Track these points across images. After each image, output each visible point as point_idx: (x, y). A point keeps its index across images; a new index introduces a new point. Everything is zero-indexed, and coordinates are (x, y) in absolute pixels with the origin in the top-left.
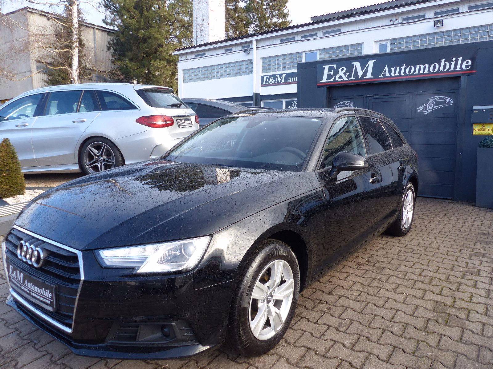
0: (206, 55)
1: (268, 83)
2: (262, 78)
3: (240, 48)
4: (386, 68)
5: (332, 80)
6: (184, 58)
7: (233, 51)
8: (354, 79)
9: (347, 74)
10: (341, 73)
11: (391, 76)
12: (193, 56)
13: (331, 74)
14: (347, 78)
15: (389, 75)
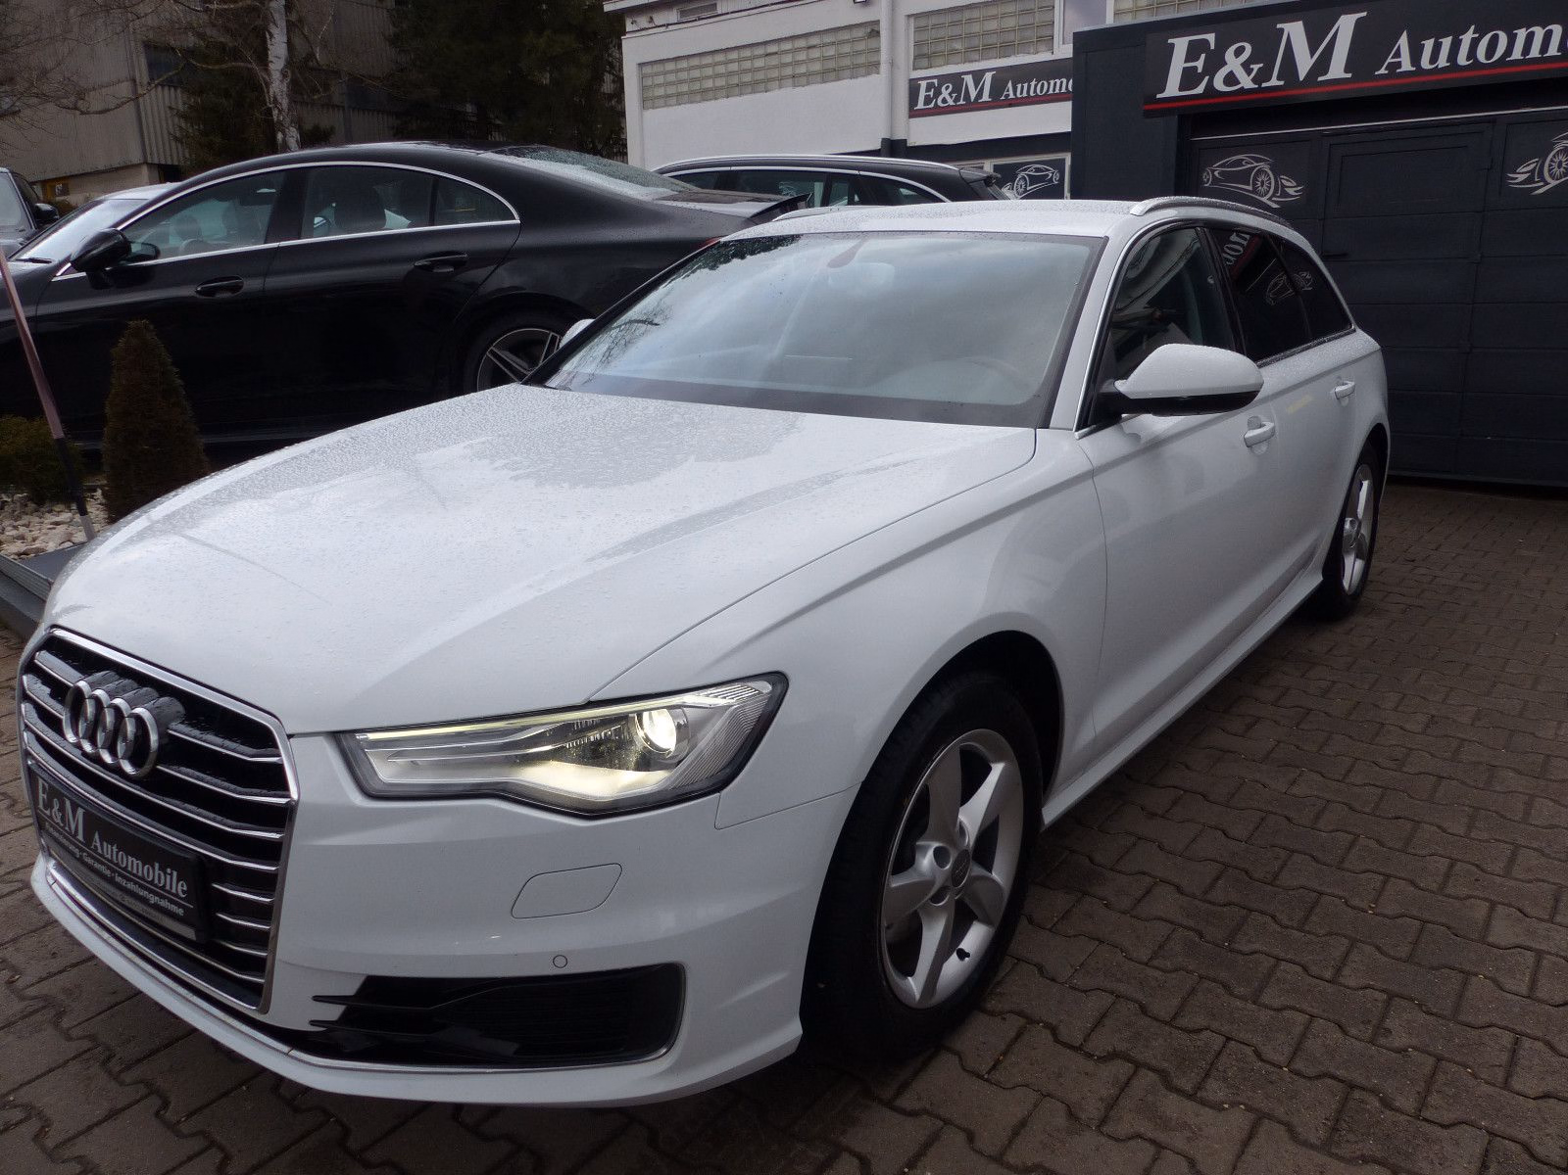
1: (932, 105)
2: (914, 86)
4: (1403, 42)
5: (1200, 90)
6: (643, 22)
8: (1282, 83)
9: (1256, 67)
10: (1233, 63)
11: (1420, 71)
12: (672, 16)
13: (1196, 68)
14: (1254, 80)
15: (1413, 66)
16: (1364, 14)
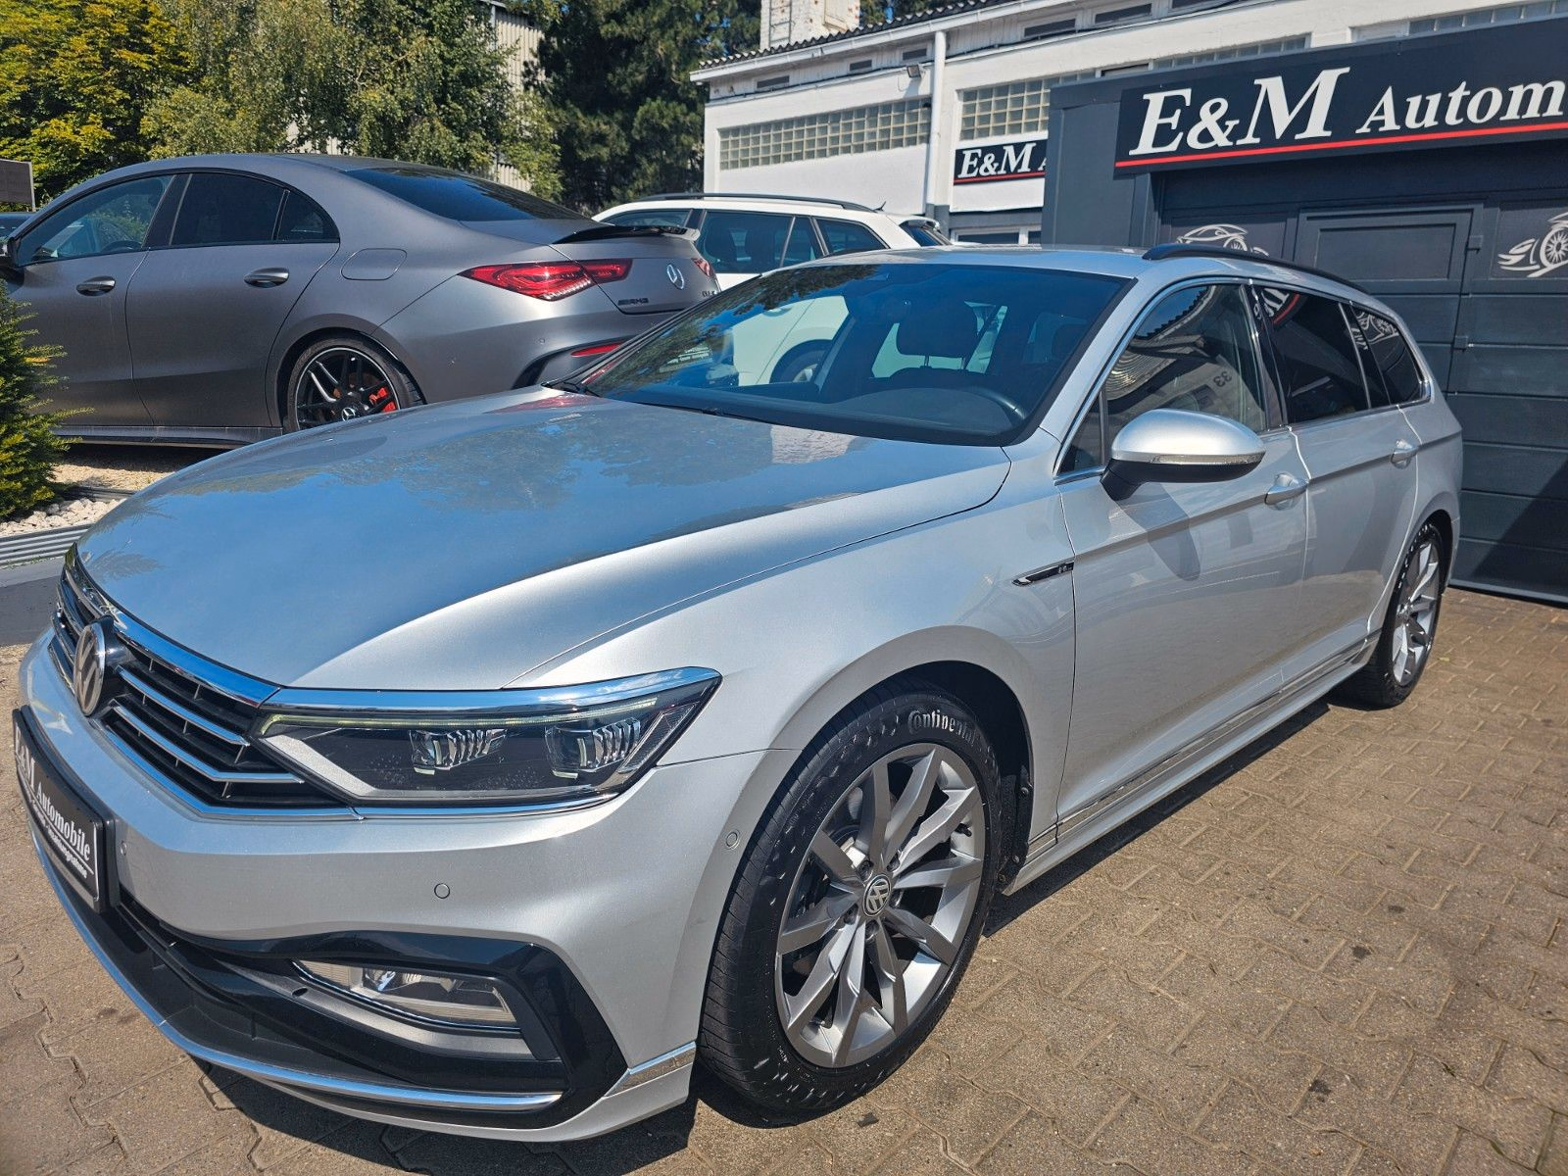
0: (791, 83)
1: (974, 174)
2: (960, 155)
3: (897, 57)
4: (1388, 99)
5: (1173, 146)
6: (724, 91)
7: (874, 67)
8: (1257, 140)
9: (1231, 124)
10: (1208, 119)
11: (1405, 130)
12: (751, 86)
13: (1171, 124)
14: (1227, 137)
15: (1397, 123)
16: (1347, 70)
